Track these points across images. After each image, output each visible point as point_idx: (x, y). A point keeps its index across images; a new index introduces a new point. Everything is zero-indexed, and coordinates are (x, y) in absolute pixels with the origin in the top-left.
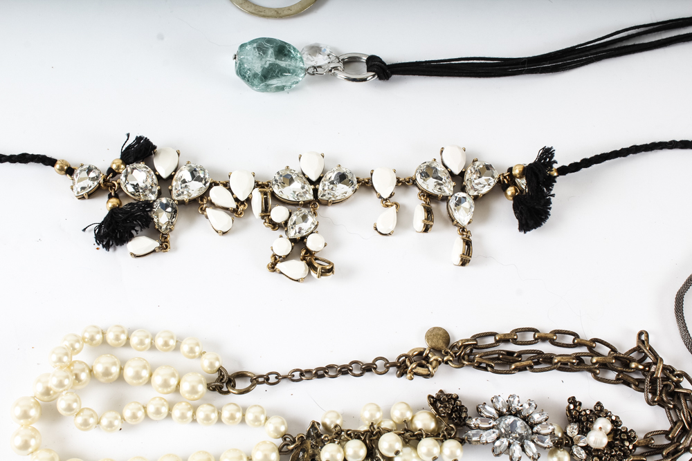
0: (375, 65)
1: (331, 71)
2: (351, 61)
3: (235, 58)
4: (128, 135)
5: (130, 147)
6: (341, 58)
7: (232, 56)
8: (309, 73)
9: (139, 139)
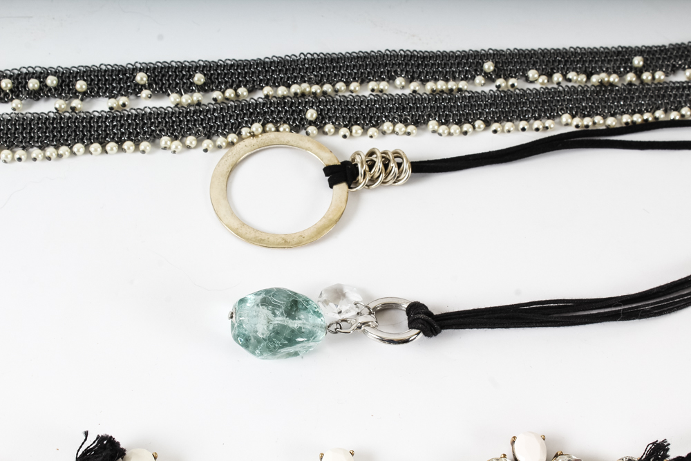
0: (419, 318)
1: (360, 328)
2: (384, 309)
3: (232, 317)
4: (86, 434)
5: (87, 451)
6: (372, 306)
7: (228, 315)
8: (330, 331)
9: (101, 439)
